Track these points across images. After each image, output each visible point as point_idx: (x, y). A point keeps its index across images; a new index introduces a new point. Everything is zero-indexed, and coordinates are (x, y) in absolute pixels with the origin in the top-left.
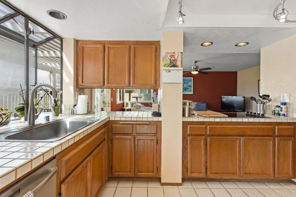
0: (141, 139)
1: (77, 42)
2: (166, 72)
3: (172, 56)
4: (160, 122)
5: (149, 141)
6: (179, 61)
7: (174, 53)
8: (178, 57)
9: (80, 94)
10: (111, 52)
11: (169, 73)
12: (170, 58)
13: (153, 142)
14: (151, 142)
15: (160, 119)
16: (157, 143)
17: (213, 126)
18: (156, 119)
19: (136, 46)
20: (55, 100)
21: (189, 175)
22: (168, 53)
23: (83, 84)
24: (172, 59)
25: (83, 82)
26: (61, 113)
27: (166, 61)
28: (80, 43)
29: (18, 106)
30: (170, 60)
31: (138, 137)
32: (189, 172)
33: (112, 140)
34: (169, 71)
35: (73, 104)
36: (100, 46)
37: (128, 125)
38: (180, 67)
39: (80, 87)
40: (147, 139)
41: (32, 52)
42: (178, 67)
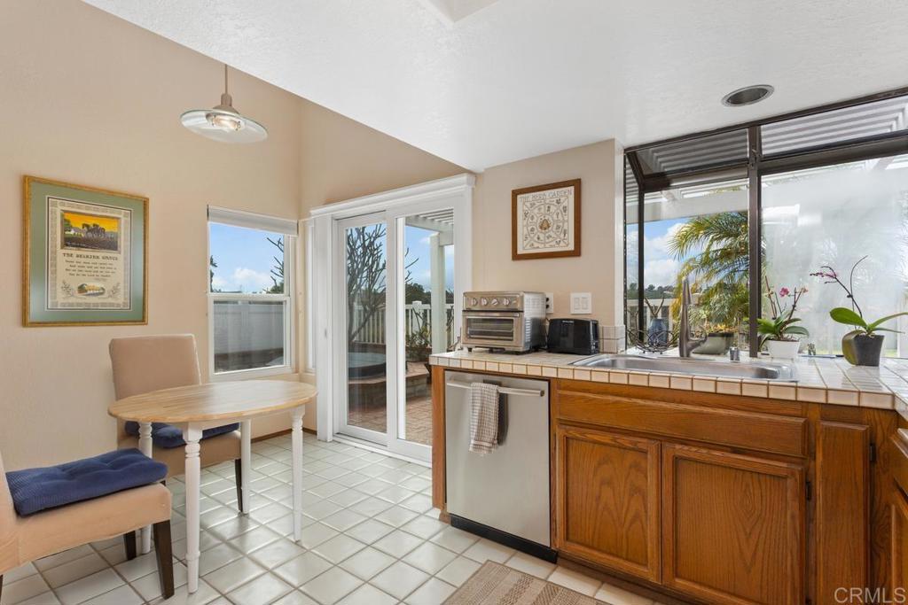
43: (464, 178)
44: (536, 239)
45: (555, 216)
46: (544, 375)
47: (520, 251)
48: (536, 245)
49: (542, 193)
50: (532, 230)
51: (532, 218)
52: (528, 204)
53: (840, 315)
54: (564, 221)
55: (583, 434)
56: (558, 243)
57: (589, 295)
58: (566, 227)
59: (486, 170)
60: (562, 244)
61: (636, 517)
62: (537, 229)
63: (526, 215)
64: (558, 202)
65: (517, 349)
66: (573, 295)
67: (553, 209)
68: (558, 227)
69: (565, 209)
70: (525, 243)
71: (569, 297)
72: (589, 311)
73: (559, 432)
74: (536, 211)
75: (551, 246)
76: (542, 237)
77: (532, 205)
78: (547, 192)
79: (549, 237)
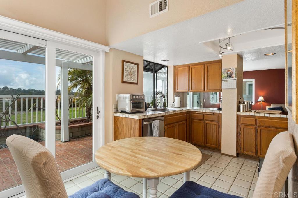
0: (208, 124)
1: (175, 66)
2: (224, 82)
3: (229, 71)
4: (221, 114)
5: (214, 125)
6: (234, 74)
7: (230, 69)
8: (233, 71)
9: (176, 96)
10: (193, 70)
11: (227, 82)
12: (227, 72)
13: (216, 126)
14: (215, 126)
15: (221, 112)
16: (219, 127)
17: (263, 119)
18: (218, 112)
19: (208, 65)
20: (164, 99)
21: (242, 152)
22: (226, 69)
23: (178, 90)
24: (228, 73)
25: (178, 89)
26: (167, 106)
27: (225, 75)
28: (176, 67)
29: (151, 101)
30: (228, 74)
31: (207, 122)
32: (242, 150)
33: (191, 122)
34: (227, 81)
35: (173, 102)
36: (187, 68)
37: (200, 115)
38: (234, 77)
39: (177, 92)
40: (212, 124)
41: (155, 74)
42: (233, 78)
44: (128, 77)
45: (133, 72)
48: (128, 79)
49: (130, 64)
50: (127, 74)
51: (128, 71)
52: (127, 66)
56: (133, 80)
60: (134, 80)
62: (129, 75)
63: (126, 69)
64: (134, 68)
67: (133, 70)
68: (134, 75)
69: (135, 71)
70: (126, 78)
74: (128, 69)
75: (132, 81)
77: (128, 67)
78: (131, 64)
79: (131, 78)
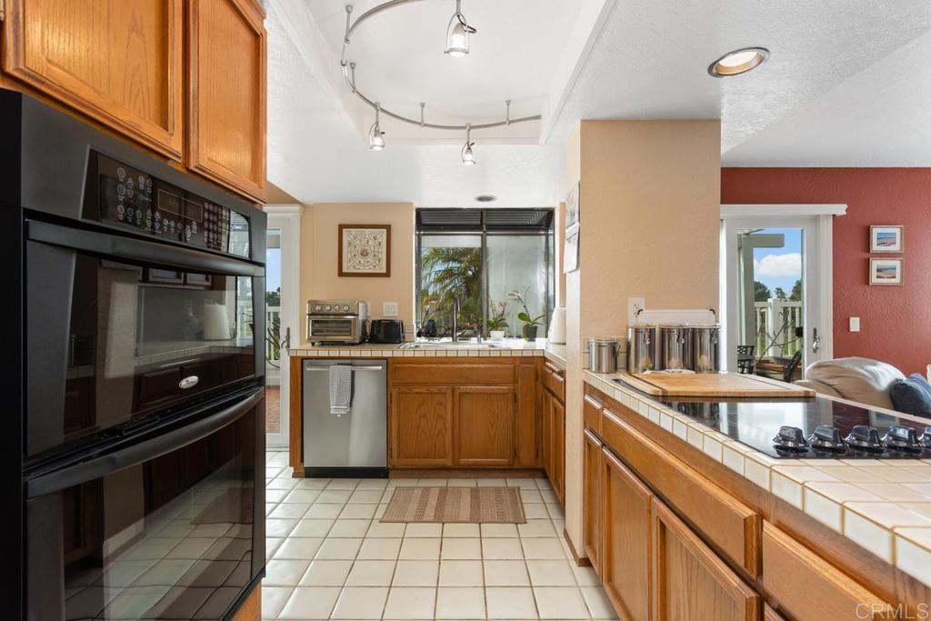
43: (296, 208)
44: (357, 262)
45: (372, 248)
46: (384, 356)
47: (345, 270)
48: (358, 267)
49: (362, 230)
50: (355, 255)
51: (355, 247)
52: (351, 236)
53: (522, 316)
54: (379, 252)
55: (409, 389)
56: (375, 267)
57: (396, 304)
58: (380, 256)
59: (316, 204)
60: (377, 268)
61: (440, 432)
62: (359, 256)
63: (350, 244)
64: (375, 238)
65: (354, 342)
66: (385, 304)
67: (371, 242)
68: (375, 256)
69: (380, 244)
70: (349, 264)
71: (382, 305)
72: (396, 315)
73: (395, 391)
74: (358, 242)
75: (369, 269)
76: (362, 261)
77: (355, 238)
78: (366, 230)
79: (368, 262)
